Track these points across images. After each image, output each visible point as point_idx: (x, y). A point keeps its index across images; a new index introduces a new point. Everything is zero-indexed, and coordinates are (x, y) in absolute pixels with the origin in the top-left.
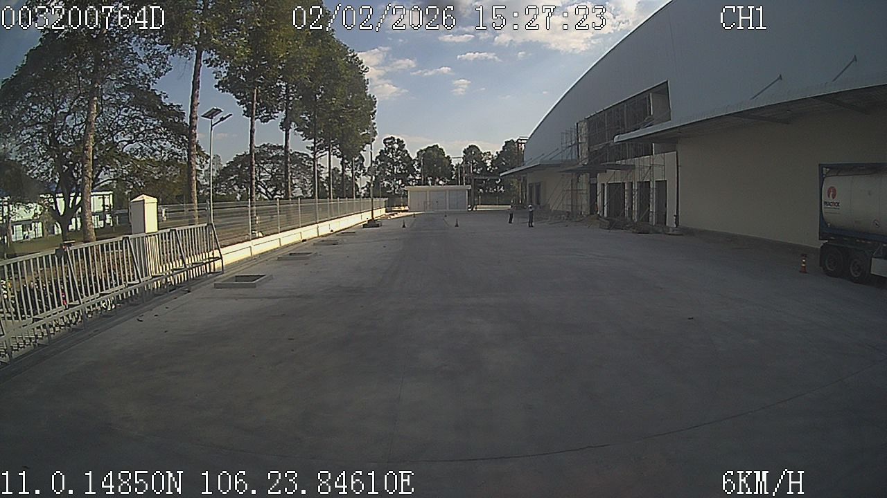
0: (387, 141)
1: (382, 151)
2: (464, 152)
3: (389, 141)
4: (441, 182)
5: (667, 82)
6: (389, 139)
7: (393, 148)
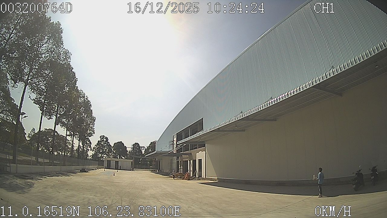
0: (101, 137)
1: (99, 141)
2: (133, 145)
3: (102, 137)
4: (123, 158)
5: (203, 118)
6: (102, 136)
7: (103, 140)
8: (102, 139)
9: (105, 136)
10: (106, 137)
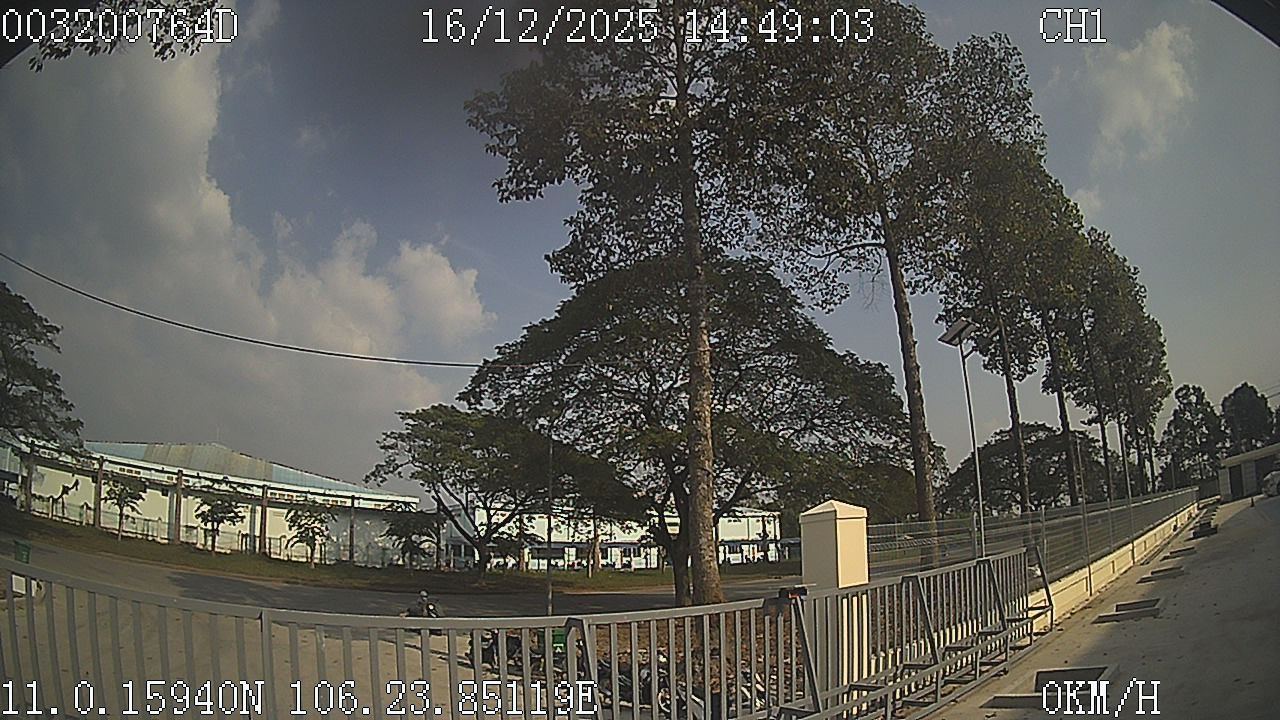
0: (1180, 394)
1: (1176, 411)
3: (1184, 393)
6: (1181, 390)
7: (1190, 403)
8: (1185, 401)
9: (1191, 386)
10: (1194, 388)
